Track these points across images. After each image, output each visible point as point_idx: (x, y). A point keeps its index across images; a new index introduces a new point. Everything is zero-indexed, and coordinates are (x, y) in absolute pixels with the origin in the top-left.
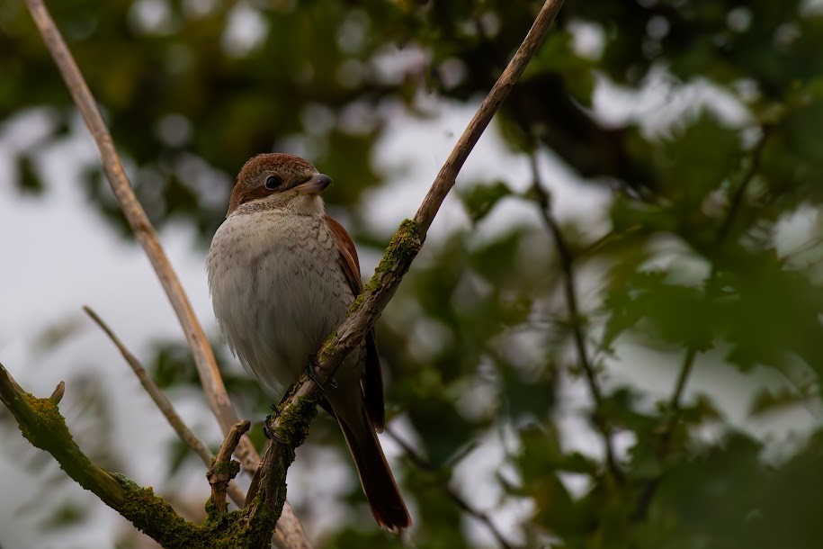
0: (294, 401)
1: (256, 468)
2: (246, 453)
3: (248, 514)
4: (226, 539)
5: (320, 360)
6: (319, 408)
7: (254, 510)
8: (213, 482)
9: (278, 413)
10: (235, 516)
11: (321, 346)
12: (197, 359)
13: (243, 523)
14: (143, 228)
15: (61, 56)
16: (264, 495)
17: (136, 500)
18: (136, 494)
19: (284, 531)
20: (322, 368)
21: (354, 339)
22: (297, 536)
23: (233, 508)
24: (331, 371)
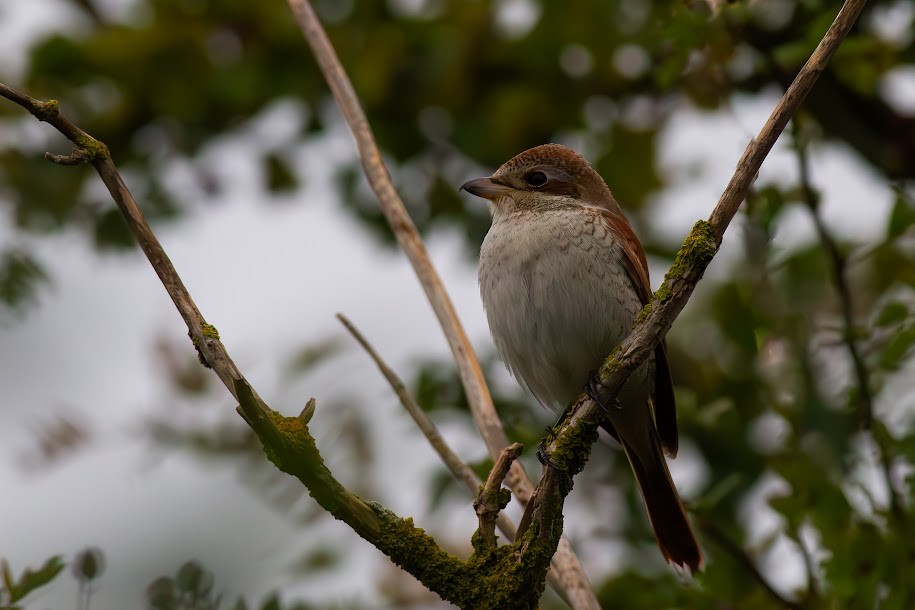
0: (573, 422)
1: (529, 497)
2: (518, 481)
3: (520, 549)
4: (495, 577)
5: (602, 376)
6: (600, 430)
7: (527, 544)
8: (480, 512)
9: (555, 436)
10: (505, 550)
11: (603, 362)
12: (463, 375)
13: (514, 559)
14: (404, 227)
15: (314, 33)
16: (538, 528)
17: (395, 532)
18: (394, 525)
19: (560, 568)
20: (603, 386)
21: (641, 354)
22: (574, 574)
23: (503, 541)
24: (614, 390)
